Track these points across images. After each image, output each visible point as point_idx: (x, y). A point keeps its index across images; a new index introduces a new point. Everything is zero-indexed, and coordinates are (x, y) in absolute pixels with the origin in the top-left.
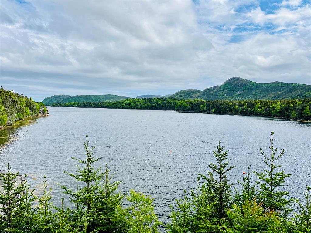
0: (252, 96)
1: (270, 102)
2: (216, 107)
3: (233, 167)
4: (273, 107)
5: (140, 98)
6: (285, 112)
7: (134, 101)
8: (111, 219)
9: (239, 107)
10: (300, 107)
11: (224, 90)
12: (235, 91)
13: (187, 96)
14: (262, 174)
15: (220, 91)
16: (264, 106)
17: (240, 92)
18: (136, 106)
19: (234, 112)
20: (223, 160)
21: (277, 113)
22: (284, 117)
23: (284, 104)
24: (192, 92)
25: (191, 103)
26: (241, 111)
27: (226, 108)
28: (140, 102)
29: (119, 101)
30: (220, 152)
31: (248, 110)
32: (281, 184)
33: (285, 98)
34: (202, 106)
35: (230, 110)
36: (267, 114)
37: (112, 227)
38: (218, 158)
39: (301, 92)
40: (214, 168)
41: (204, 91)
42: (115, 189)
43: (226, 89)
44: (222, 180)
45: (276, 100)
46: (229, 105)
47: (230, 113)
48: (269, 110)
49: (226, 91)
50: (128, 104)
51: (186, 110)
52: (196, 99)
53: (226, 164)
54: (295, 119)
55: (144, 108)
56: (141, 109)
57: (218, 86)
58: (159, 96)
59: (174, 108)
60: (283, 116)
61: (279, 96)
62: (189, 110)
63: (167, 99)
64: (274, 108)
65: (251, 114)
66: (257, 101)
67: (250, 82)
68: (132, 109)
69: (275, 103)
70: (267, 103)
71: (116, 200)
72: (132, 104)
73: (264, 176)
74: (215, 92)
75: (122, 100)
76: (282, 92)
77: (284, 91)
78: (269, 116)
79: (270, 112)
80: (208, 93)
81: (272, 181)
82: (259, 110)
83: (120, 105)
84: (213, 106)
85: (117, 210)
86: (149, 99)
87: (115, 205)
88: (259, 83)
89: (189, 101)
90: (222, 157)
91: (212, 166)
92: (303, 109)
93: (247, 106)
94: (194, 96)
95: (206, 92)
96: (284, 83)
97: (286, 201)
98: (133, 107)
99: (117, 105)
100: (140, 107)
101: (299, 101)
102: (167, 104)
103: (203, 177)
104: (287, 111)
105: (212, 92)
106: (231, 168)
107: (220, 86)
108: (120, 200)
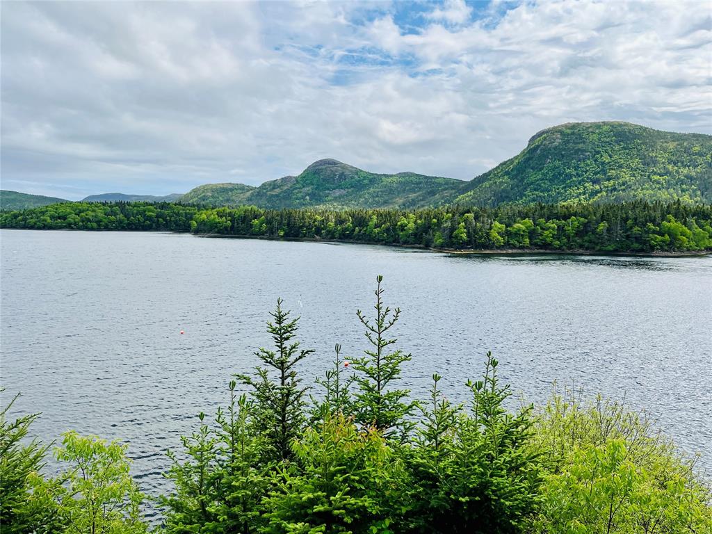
0: (363, 201)
1: (395, 215)
2: (288, 224)
3: (307, 353)
4: (401, 225)
5: (94, 201)
6: (422, 234)
7: (78, 208)
8: (13, 510)
9: (336, 224)
10: (448, 224)
11: (304, 187)
12: (328, 189)
13: (221, 198)
14: (362, 359)
15: (296, 188)
16: (385, 223)
17: (337, 193)
18: (83, 221)
19: (327, 235)
20: (287, 339)
21: (409, 237)
22: (422, 246)
23: (420, 219)
24: (231, 190)
25: (230, 214)
26: (340, 234)
27: (309, 228)
28: (94, 211)
29: (33, 208)
30: (280, 324)
31: (354, 230)
32: (395, 376)
33: (423, 206)
34: (256, 222)
35: (318, 231)
36: (391, 239)
37: (16, 527)
38: (276, 336)
39: (451, 194)
40: (268, 359)
41: (260, 187)
42: (22, 434)
43: (308, 185)
44: (286, 381)
45: (408, 211)
46: (315, 221)
47: (317, 237)
48: (394, 229)
49: (308, 189)
50: (59, 218)
51: (218, 232)
52: (242, 207)
53: (294, 347)
54: (441, 248)
55: (107, 228)
56: (99, 229)
57: (291, 177)
58: (147, 197)
59: (189, 226)
60: (420, 244)
61: (413, 203)
62: (226, 232)
63: (169, 204)
64: (403, 227)
65: (360, 239)
66: (370, 212)
67: (357, 171)
68: (72, 229)
69: (405, 217)
70: (391, 217)
71: (27, 461)
72: (72, 218)
73: (365, 365)
74: (285, 192)
75: (40, 206)
76: (418, 193)
77: (421, 193)
78: (394, 244)
79: (395, 235)
80: (269, 193)
81: (379, 373)
82: (376, 230)
83: (33, 220)
84: (280, 223)
85: (28, 485)
86: (121, 205)
87: (23, 474)
88: (376, 174)
89: (224, 210)
90: (285, 333)
91: (265, 355)
92: (453, 229)
93: (352, 223)
94: (236, 199)
95: (265, 191)
96: (421, 175)
97: (405, 406)
98: (75, 224)
99: (25, 220)
100: (95, 225)
101: (448, 212)
102: (171, 217)
103: (245, 380)
104: (426, 234)
105: (277, 191)
106: (303, 354)
107: (296, 178)
108: (35, 459)
